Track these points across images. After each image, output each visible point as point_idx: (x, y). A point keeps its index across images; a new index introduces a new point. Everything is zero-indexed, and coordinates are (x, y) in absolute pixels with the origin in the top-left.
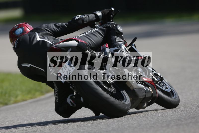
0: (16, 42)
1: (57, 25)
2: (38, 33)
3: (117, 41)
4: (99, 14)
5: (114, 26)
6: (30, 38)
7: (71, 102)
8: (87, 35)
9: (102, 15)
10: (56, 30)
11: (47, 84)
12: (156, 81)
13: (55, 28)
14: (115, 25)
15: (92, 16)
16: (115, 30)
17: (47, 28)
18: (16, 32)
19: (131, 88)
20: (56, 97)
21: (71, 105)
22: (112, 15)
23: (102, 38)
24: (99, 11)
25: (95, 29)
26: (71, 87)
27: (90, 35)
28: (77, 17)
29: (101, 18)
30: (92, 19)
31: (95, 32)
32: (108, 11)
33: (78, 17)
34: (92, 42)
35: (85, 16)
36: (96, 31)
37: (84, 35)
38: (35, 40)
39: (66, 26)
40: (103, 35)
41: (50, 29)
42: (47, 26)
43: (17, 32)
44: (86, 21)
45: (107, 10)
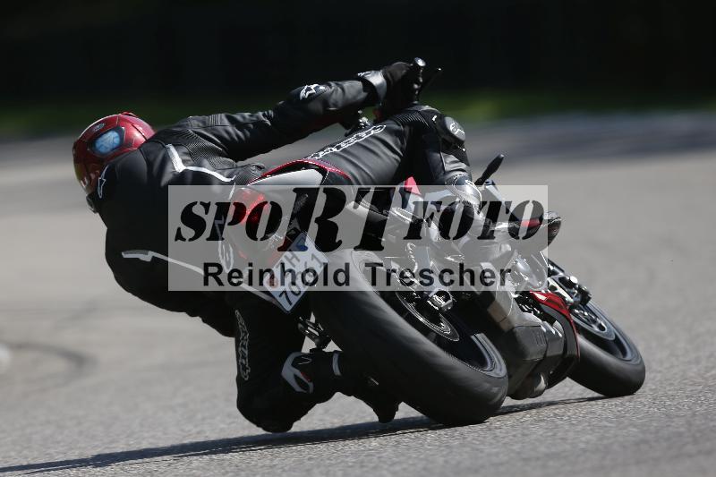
0: (102, 177)
1: (238, 117)
2: (174, 145)
3: (447, 167)
4: (377, 79)
5: (434, 119)
6: (150, 164)
7: (296, 377)
8: (344, 150)
9: (385, 84)
10: (236, 138)
11: (204, 321)
12: (569, 302)
13: (230, 129)
14: (435, 117)
15: (352, 88)
16: (437, 132)
17: (206, 130)
18: (98, 145)
19: (505, 327)
20: (242, 363)
21: (298, 389)
22: (418, 83)
23: (396, 160)
24: (377, 69)
25: (370, 132)
26: (300, 326)
27: (355, 151)
28: (307, 90)
29: (382, 93)
30: (355, 97)
31: (371, 139)
32: (403, 70)
33: (309, 89)
34: (365, 175)
35: (330, 86)
36: (373, 137)
37: (335, 150)
38: (169, 169)
39: (269, 124)
40: (399, 151)
41: (215, 132)
42: (204, 122)
43: (102, 145)
44: (335, 105)
45: (399, 68)
